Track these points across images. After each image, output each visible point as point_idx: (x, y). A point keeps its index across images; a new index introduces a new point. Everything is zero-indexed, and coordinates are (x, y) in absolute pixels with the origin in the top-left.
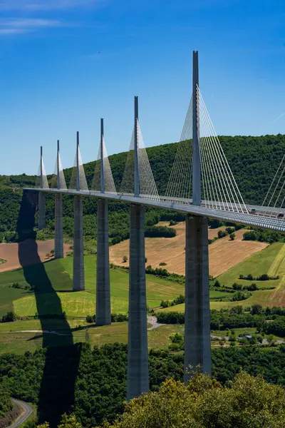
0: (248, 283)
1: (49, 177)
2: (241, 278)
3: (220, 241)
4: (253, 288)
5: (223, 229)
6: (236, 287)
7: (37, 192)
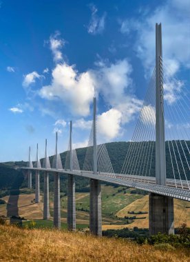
0: (132, 216)
1: (33, 163)
2: (129, 213)
3: (119, 194)
4: (135, 218)
5: (120, 188)
6: (126, 218)
7: (27, 170)
